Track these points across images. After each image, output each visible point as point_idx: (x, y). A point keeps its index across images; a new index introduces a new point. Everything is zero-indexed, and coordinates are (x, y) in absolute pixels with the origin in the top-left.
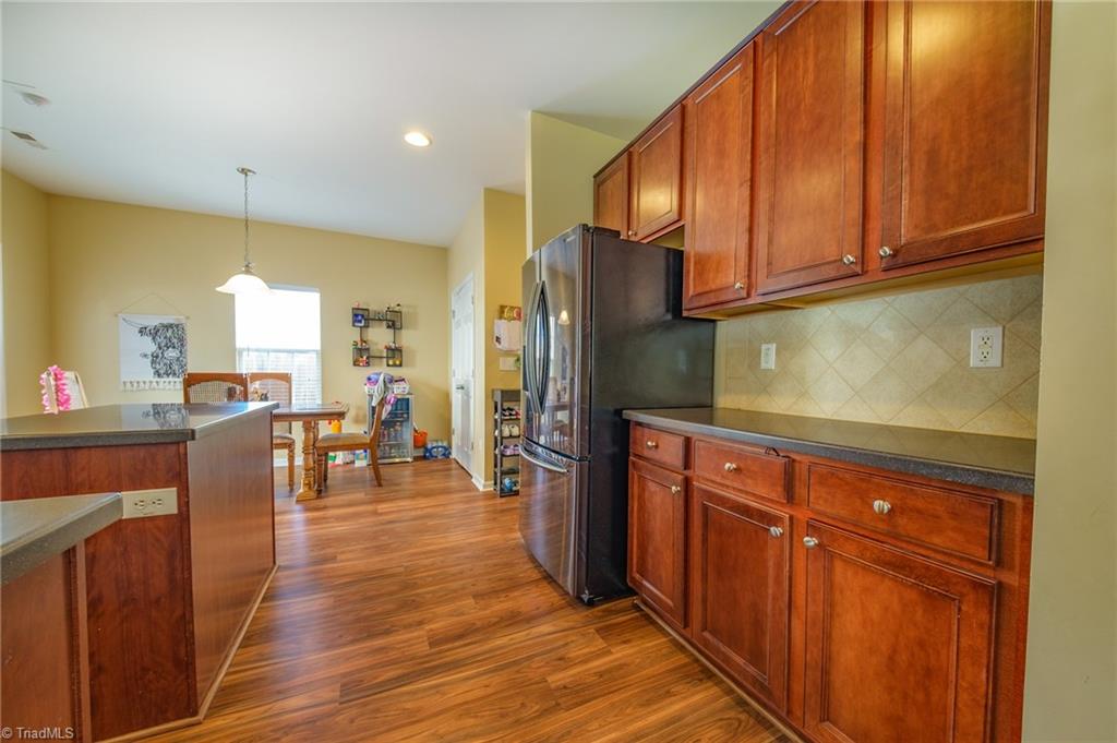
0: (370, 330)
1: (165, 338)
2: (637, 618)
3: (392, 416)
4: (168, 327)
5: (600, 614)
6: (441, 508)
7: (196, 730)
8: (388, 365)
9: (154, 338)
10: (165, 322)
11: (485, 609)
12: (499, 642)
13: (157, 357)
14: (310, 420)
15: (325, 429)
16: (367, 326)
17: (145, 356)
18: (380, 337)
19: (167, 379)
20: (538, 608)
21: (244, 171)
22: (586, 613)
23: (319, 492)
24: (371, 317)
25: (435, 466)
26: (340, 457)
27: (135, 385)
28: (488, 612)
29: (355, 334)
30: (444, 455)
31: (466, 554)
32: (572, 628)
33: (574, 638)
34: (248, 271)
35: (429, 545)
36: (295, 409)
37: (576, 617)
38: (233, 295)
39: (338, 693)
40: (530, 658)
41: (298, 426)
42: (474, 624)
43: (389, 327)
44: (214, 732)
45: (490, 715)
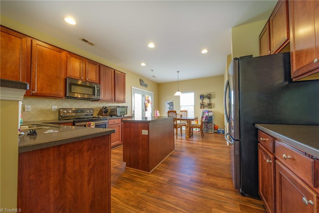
0: (204, 100)
2: (262, 211)
3: (208, 120)
5: (245, 200)
6: (213, 147)
7: (148, 175)
8: (208, 108)
9: (169, 105)
10: (171, 102)
11: (208, 179)
12: (206, 189)
13: (170, 108)
14: (188, 120)
15: (193, 123)
18: (206, 101)
20: (223, 186)
21: (178, 72)
22: (239, 197)
23: (190, 137)
24: (204, 96)
25: (219, 135)
26: (194, 129)
28: (208, 180)
29: (200, 101)
30: (222, 133)
31: (213, 162)
32: (231, 199)
33: (229, 202)
34: (178, 91)
35: (205, 156)
37: (235, 196)
38: (180, 96)
39: (168, 181)
40: (211, 199)
42: (202, 181)
43: (208, 99)
44: (150, 177)
45: (192, 207)
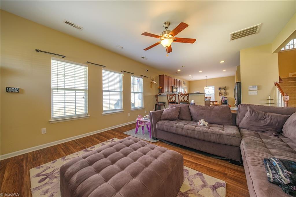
8: (224, 95)
14: (213, 102)
15: (215, 103)
16: (221, 90)
24: (222, 88)
29: (219, 91)
36: (211, 101)
41: (212, 102)
43: (224, 90)
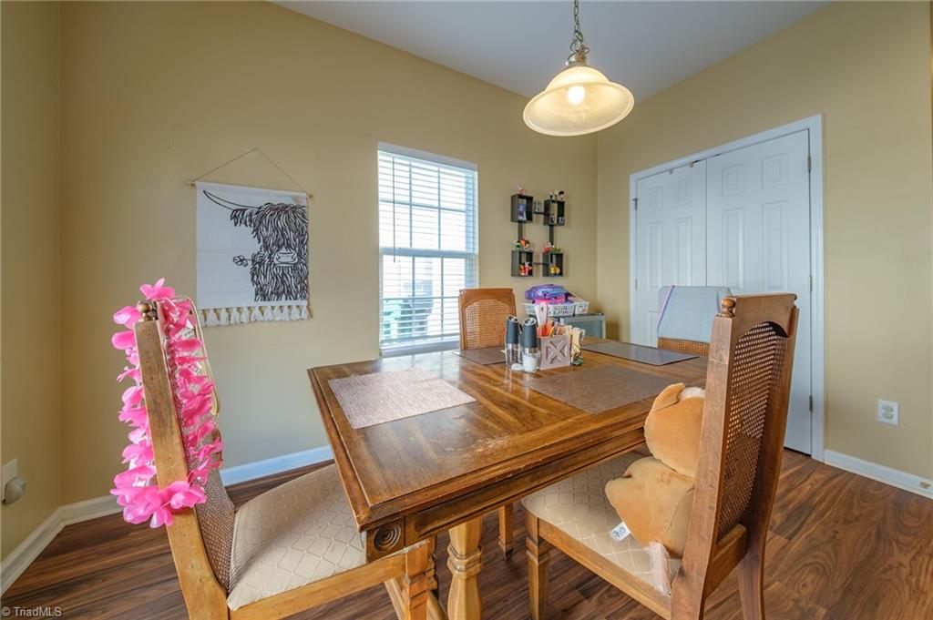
0: (528, 226)
1: (276, 229)
4: (280, 209)
8: (547, 275)
9: (256, 230)
10: (275, 202)
13: (260, 263)
17: (242, 261)
19: (276, 303)
27: (224, 315)
29: (512, 232)
43: (545, 223)
